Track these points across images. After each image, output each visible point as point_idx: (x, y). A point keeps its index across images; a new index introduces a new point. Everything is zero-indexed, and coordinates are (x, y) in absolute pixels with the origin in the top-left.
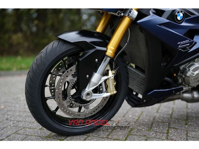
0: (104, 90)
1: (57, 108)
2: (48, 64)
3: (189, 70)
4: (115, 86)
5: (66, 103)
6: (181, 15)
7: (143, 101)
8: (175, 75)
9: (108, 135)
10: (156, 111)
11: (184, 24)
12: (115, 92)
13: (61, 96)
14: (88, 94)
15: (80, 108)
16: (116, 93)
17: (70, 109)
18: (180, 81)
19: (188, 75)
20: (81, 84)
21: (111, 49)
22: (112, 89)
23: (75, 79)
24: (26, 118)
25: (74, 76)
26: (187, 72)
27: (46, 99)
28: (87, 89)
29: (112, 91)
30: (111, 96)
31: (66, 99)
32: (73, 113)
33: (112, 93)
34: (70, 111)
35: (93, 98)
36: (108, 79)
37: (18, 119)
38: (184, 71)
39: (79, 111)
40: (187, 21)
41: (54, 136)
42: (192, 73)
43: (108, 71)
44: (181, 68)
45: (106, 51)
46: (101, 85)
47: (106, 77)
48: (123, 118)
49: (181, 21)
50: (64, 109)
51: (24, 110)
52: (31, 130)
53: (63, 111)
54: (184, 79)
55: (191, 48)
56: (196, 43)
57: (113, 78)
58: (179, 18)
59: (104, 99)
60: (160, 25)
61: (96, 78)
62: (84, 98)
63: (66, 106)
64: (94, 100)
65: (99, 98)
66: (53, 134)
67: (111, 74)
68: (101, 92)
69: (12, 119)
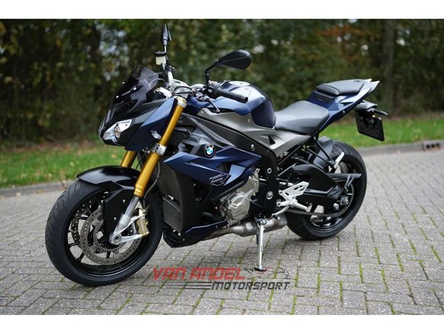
0: (135, 231)
1: (82, 256)
2: (71, 208)
3: (231, 202)
4: (147, 226)
5: (92, 249)
6: (211, 149)
7: (181, 240)
8: (216, 208)
9: (143, 282)
10: (207, 250)
11: (215, 158)
12: (147, 233)
13: (86, 242)
14: (117, 238)
15: (109, 254)
16: (149, 234)
17: (98, 255)
18: (223, 214)
19: (229, 208)
20: (109, 227)
21: (139, 189)
22: (143, 230)
23: (102, 222)
24: (38, 270)
25: (99, 219)
26: (228, 205)
27: (70, 246)
28: (115, 232)
29: (144, 232)
30: (144, 237)
31: (92, 244)
32: (101, 260)
33: (144, 234)
34: (97, 257)
35: (123, 241)
36: (138, 219)
37: (28, 271)
38: (225, 204)
39: (108, 257)
40: (219, 155)
41: (80, 287)
42: (234, 206)
43: (138, 209)
44: (222, 200)
45: (134, 191)
46: (131, 226)
47: (136, 218)
48: (163, 261)
49: (212, 155)
50: (90, 256)
51: (31, 260)
52: (50, 284)
53: (89, 258)
54: (226, 212)
55: (225, 181)
56: (230, 176)
57: (144, 217)
58: (209, 153)
59: (136, 241)
60: (188, 162)
61: (125, 220)
62: (113, 242)
63: (93, 252)
64: (124, 243)
65: (129, 241)
66: (79, 285)
67: (141, 213)
68: (132, 234)
69: (20, 272)
